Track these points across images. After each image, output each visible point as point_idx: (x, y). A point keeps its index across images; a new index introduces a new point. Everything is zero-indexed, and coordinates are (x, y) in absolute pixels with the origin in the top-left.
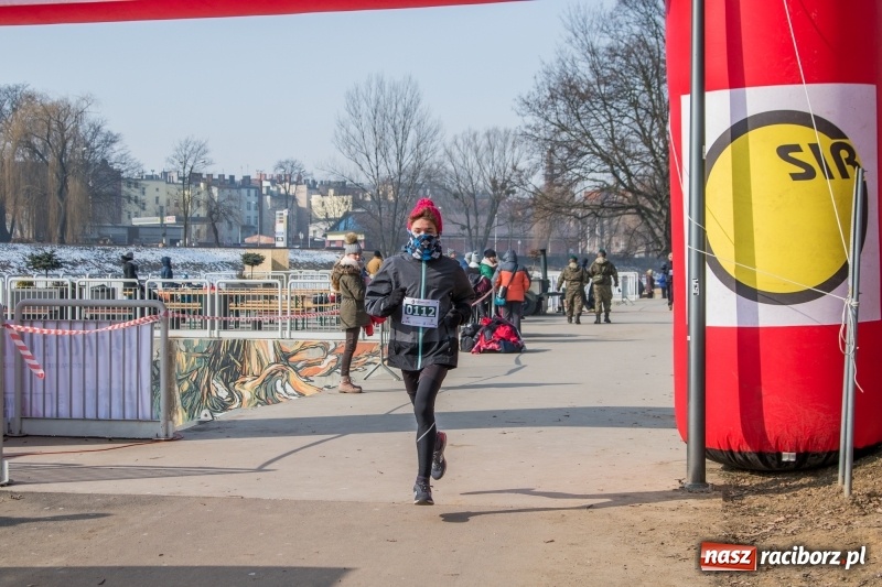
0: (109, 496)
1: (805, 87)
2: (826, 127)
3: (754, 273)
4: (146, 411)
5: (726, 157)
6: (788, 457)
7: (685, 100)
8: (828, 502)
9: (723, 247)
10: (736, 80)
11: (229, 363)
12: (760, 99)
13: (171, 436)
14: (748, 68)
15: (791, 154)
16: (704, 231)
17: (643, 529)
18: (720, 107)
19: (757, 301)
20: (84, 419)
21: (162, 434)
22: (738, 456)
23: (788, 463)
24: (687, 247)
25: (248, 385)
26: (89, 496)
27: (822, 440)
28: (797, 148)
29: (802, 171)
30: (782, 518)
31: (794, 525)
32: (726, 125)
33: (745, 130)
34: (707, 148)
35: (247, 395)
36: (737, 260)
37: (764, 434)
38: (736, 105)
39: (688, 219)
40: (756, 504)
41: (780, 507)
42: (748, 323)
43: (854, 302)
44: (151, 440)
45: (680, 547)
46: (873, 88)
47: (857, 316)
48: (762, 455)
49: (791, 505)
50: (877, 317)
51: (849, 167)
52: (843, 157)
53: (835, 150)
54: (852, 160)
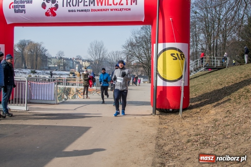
1: (176, 43)
2: (179, 51)
3: (166, 77)
5: (162, 55)
6: (171, 110)
7: (155, 45)
8: (178, 118)
9: (160, 72)
10: (164, 41)
11: (67, 92)
12: (168, 45)
14: (166, 39)
15: (173, 55)
17: (145, 122)
18: (161, 46)
19: (166, 81)
20: (41, 100)
21: (56, 103)
22: (162, 109)
24: (154, 71)
25: (71, 96)
27: (177, 107)
28: (174, 54)
29: (175, 58)
30: (169, 120)
31: (172, 121)
32: (162, 49)
33: (165, 50)
34: (158, 53)
35: (70, 98)
36: (163, 74)
38: (164, 46)
39: (154, 66)
40: (165, 118)
41: (169, 118)
42: (165, 85)
43: (184, 82)
44: (54, 104)
45: (151, 125)
46: (188, 44)
47: (184, 85)
48: (166, 109)
49: (171, 118)
50: (187, 85)
51: (183, 58)
52: (182, 56)
53: (181, 55)
54: (184, 57)
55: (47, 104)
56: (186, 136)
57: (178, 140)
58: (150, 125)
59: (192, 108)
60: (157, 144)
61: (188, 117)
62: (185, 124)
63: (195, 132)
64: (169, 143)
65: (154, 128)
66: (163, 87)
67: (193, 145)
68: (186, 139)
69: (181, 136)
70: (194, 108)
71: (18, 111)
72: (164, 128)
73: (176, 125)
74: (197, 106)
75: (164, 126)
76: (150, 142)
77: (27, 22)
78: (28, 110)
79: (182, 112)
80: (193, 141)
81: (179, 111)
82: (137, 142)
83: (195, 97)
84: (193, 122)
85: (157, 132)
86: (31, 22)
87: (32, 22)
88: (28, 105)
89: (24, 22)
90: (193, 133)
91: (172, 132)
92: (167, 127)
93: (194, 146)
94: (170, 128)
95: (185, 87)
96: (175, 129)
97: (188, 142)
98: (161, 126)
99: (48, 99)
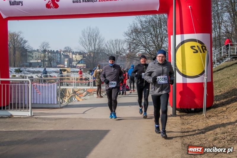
0: (55, 118)
1: (195, 34)
2: (200, 42)
3: (186, 72)
4: (56, 103)
6: (193, 109)
7: (172, 37)
8: (201, 117)
9: (179, 67)
10: (182, 33)
11: (62, 94)
12: (187, 36)
13: (61, 107)
14: (184, 30)
16: (176, 63)
18: (179, 38)
19: (186, 78)
20: (42, 104)
21: (59, 107)
22: (183, 109)
23: (193, 111)
25: (66, 99)
26: (51, 118)
27: (200, 106)
28: (194, 47)
29: (195, 51)
30: (192, 121)
31: (195, 121)
32: (180, 42)
33: (184, 43)
34: (176, 46)
35: (66, 101)
36: (182, 69)
38: (182, 38)
40: (187, 118)
41: (192, 119)
42: (185, 82)
43: (206, 78)
44: (57, 108)
46: (209, 34)
47: (207, 80)
48: (187, 109)
49: (193, 118)
50: (210, 81)
51: (205, 51)
52: (204, 48)
53: (202, 47)
54: (205, 49)
56: (212, 135)
57: (204, 138)
58: (172, 126)
59: (216, 106)
60: (183, 143)
61: (213, 116)
62: (210, 123)
63: (221, 131)
64: (195, 141)
65: (177, 128)
66: (183, 84)
67: (220, 142)
68: (213, 137)
69: (207, 135)
70: (219, 107)
71: (22, 117)
72: (187, 128)
73: (200, 125)
74: (223, 104)
75: (188, 126)
76: (175, 141)
77: (25, 16)
78: (33, 116)
79: (206, 111)
80: (220, 138)
81: (202, 111)
82: (162, 141)
83: (220, 94)
84: (219, 121)
86: (29, 16)
87: (31, 16)
88: (32, 110)
89: (21, 16)
90: (219, 131)
93: (222, 143)
95: (208, 83)
97: (215, 140)
98: (183, 127)
99: (50, 103)
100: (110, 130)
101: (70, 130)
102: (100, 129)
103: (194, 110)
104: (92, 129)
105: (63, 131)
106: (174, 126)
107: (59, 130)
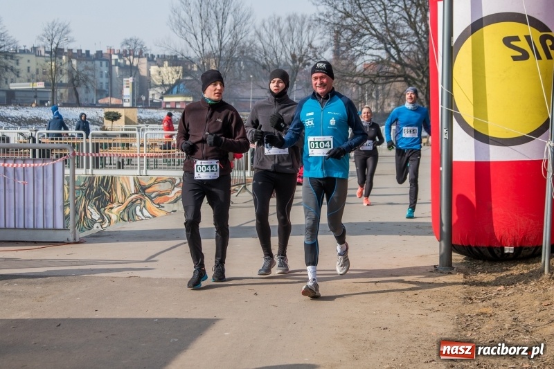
2: (536, 24)
3: (486, 125)
4: (60, 225)
6: (509, 250)
7: (440, 5)
9: (465, 107)
11: (101, 193)
12: (492, 4)
13: (77, 240)
15: (513, 43)
16: (452, 96)
19: (488, 143)
20: (15, 228)
21: (71, 240)
22: (475, 250)
23: (508, 254)
24: (440, 106)
25: (115, 210)
27: (532, 238)
28: (516, 39)
29: (520, 54)
32: (468, 23)
33: (481, 27)
34: (455, 38)
35: (114, 218)
37: (493, 234)
38: (475, 9)
39: (442, 87)
40: (485, 280)
42: (482, 159)
43: (552, 144)
44: (63, 243)
45: (435, 305)
48: (490, 249)
51: (551, 52)
53: (543, 39)
55: (35, 243)
65: (443, 313)
66: (478, 164)
72: (477, 315)
73: (522, 304)
75: (480, 307)
79: (550, 257)
85: (452, 327)
91: (507, 326)
92: (490, 310)
94: (503, 314)
96: (520, 317)
98: (469, 309)
99: (40, 225)
100: (218, 320)
101: (84, 319)
102: (184, 316)
103: (512, 252)
104: (161, 316)
105: (59, 323)
106: (436, 306)
107: (47, 320)
